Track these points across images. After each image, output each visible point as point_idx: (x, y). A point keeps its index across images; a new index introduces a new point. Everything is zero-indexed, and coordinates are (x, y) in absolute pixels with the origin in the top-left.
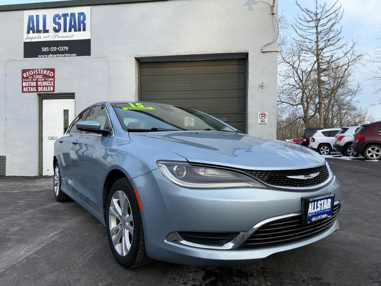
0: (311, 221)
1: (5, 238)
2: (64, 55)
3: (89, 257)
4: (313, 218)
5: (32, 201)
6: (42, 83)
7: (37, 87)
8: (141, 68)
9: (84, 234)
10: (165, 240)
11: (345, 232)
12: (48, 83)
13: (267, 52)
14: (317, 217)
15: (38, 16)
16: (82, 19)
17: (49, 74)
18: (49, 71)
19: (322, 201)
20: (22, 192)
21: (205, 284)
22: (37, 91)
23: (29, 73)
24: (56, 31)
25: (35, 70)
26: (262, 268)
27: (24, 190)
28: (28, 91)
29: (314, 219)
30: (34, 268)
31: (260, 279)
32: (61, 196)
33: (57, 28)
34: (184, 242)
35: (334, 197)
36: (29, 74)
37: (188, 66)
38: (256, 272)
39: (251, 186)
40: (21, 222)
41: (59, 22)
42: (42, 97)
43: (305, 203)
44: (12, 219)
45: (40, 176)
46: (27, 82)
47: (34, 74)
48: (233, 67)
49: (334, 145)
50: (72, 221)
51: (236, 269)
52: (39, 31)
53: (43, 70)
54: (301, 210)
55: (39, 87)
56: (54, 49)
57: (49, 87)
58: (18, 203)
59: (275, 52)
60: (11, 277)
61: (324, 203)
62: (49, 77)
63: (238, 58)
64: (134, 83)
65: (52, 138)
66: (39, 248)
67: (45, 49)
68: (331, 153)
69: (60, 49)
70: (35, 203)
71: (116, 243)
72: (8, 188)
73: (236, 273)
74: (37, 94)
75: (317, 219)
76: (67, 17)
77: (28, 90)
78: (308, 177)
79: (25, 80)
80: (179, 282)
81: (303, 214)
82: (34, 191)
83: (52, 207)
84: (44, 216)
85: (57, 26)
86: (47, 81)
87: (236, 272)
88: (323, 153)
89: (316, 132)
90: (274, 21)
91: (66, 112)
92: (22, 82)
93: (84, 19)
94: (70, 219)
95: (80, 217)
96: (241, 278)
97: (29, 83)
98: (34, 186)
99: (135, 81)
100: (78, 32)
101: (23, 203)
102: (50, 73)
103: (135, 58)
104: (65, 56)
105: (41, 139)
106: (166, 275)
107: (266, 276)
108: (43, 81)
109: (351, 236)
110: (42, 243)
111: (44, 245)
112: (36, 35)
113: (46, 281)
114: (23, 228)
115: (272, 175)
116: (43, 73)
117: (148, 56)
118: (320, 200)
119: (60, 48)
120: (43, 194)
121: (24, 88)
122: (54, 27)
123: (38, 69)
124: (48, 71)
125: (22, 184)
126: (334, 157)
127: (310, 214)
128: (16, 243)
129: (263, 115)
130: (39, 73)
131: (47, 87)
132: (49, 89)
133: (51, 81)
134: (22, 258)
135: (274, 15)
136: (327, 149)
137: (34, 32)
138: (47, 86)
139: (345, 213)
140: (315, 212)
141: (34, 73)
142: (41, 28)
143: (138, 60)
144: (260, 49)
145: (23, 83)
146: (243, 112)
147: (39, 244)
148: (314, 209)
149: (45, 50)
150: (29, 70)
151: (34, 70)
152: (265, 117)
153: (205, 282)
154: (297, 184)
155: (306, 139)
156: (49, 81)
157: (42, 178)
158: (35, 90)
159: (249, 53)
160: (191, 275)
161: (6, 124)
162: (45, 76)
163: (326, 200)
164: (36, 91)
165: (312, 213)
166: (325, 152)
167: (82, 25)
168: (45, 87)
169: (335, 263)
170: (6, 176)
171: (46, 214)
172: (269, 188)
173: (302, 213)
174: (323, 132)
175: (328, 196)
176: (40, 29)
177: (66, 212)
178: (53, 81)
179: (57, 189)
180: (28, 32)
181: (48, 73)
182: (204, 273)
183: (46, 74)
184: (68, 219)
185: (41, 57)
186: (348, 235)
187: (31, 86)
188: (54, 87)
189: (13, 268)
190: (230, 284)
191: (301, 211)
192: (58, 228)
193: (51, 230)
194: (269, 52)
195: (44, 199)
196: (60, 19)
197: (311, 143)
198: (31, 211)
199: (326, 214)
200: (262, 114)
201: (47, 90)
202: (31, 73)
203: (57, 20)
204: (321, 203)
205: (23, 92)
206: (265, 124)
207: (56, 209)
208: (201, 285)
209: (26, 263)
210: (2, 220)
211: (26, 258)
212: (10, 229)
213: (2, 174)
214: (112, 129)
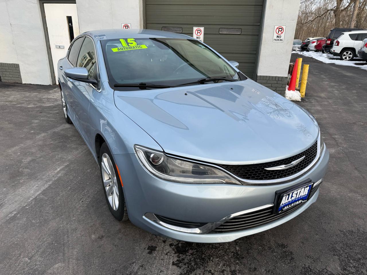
1: (19, 172)
3: (88, 202)
5: (45, 121)
9: (86, 170)
10: (144, 216)
14: (290, 205)
20: (37, 107)
27: (39, 104)
29: (286, 208)
30: (40, 211)
32: (69, 119)
39: (224, 182)
40: (33, 150)
42: (43, 0)
43: (279, 197)
44: (26, 146)
45: (54, 85)
49: (358, 51)
50: (78, 152)
54: (273, 202)
58: (33, 123)
60: (21, 222)
65: (60, 47)
66: (46, 186)
70: (47, 124)
72: (25, 100)
78: (289, 165)
82: (47, 106)
83: (62, 130)
84: (54, 143)
88: (344, 59)
89: (343, 34)
91: (69, 19)
94: (77, 149)
98: (48, 100)
101: (36, 123)
105: (49, 48)
110: (49, 180)
111: (50, 183)
113: (49, 229)
114: (34, 158)
120: (56, 110)
125: (38, 95)
128: (28, 179)
134: (31, 199)
136: (350, 54)
139: (339, 156)
147: (47, 181)
148: (288, 200)
152: (282, 31)
154: (275, 176)
155: (330, 41)
157: (56, 87)
161: (12, 31)
163: (303, 189)
165: (284, 204)
166: (348, 58)
169: (306, 227)
170: (24, 84)
171: (56, 140)
172: (243, 185)
173: (274, 204)
175: (306, 186)
177: (74, 139)
179: (65, 111)
184: (74, 148)
186: (332, 188)
189: (23, 211)
192: (65, 161)
193: (58, 163)
195: (56, 118)
197: (335, 46)
198: (43, 135)
199: (301, 200)
200: (279, 28)
204: (298, 192)
206: (281, 40)
207: (65, 133)
208: (178, 244)
209: (35, 204)
210: (17, 147)
211: (34, 199)
212: (23, 159)
213: (19, 82)
214: (99, 81)
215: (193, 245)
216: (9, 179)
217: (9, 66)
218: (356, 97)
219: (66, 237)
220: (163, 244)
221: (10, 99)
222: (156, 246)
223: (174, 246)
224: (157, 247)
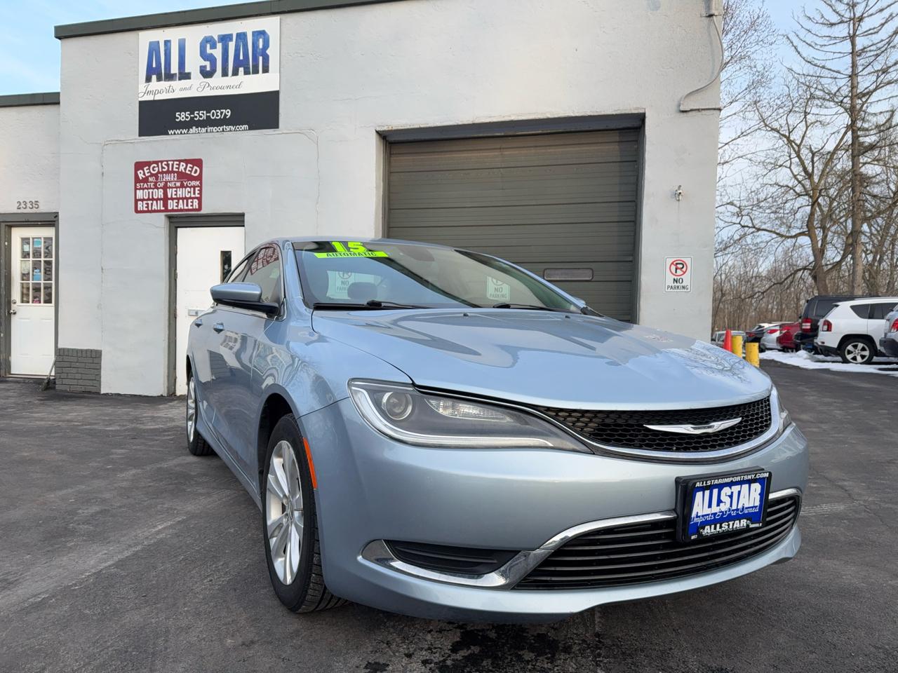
0: (700, 535)
1: (66, 529)
2: (221, 130)
3: (223, 581)
4: (706, 527)
5: (141, 450)
6: (176, 191)
7: (165, 199)
8: (390, 154)
9: (226, 529)
10: (359, 555)
11: (838, 563)
12: (189, 192)
13: (692, 110)
14: (718, 525)
15: (169, 41)
16: (261, 46)
17: (191, 171)
18: (191, 166)
19: (736, 489)
20: (125, 430)
21: (453, 660)
22: (166, 210)
23: (149, 169)
24: (207, 74)
25: (162, 162)
26: (597, 635)
27: (130, 426)
28: (146, 209)
29: (708, 531)
30: (106, 595)
31: (584, 660)
32: (198, 443)
33: (208, 69)
34: (398, 564)
35: (769, 478)
36: (150, 172)
37: (500, 149)
38: (580, 644)
39: (551, 445)
40: (107, 495)
41: (212, 54)
42: (178, 221)
43: (686, 491)
44: (90, 488)
45: (171, 396)
46: (146, 190)
47: (159, 172)
48: (609, 149)
49: (880, 341)
50: (211, 499)
51: (535, 634)
52: (170, 77)
53: (178, 163)
54: (674, 507)
55: (169, 201)
56: (202, 115)
57: (190, 201)
59: (712, 112)
60: (56, 612)
61: (739, 492)
62: (191, 178)
63: (620, 127)
64: (374, 191)
65: (197, 313)
66: (127, 554)
67: (182, 116)
68: (875, 359)
69: (213, 116)
70: (145, 456)
71: (278, 555)
72: (101, 419)
73: (532, 641)
74: (166, 216)
75: (718, 529)
76: (230, 43)
77: (147, 207)
78: (704, 428)
79: (142, 184)
80: (398, 651)
81: (678, 516)
82: (150, 429)
83: (179, 465)
84: (157, 485)
85: (207, 64)
86: (186, 188)
87: (534, 640)
88: (851, 360)
89: (837, 306)
90: (711, 34)
91: (226, 257)
92: (136, 189)
93: (266, 45)
94: (209, 495)
95: (228, 492)
96: (539, 655)
97: (149, 192)
98: (153, 419)
99: (375, 186)
100: (252, 76)
101: (121, 454)
102: (192, 168)
103: (377, 132)
104: (223, 131)
105: (172, 316)
106: (374, 633)
107: (599, 655)
108: (178, 187)
109: (849, 573)
110: (136, 545)
111: (139, 548)
112: (164, 84)
113: (122, 626)
114: (106, 508)
115: (608, 421)
116: (177, 170)
117: (406, 128)
118: (730, 485)
119: (213, 113)
120: (169, 435)
121: (139, 202)
122: (201, 67)
123: (167, 161)
124: (189, 165)
125: (132, 411)
126: (880, 369)
127: (697, 517)
128: (85, 541)
129: (679, 265)
130: (170, 169)
131: (185, 201)
132: (190, 204)
133: (194, 187)
134: (87, 574)
135: (711, 18)
136: (863, 349)
137: (159, 79)
138: (186, 198)
139: (857, 516)
140: (715, 514)
141: (160, 170)
142: (175, 69)
143: (384, 136)
144: (676, 103)
145: (138, 191)
146: (630, 258)
147: (130, 546)
148: (710, 506)
149: (183, 118)
150: (148, 164)
151: (160, 164)
152: (684, 269)
153: (454, 656)
154: (672, 445)
155: (809, 324)
156: (190, 187)
157: (175, 400)
158: (160, 206)
159: (647, 115)
160: (429, 637)
161: (102, 281)
162: (182, 176)
163: (745, 487)
164: (163, 209)
165: (703, 516)
166: (859, 359)
167: (261, 58)
168: (181, 201)
170: (104, 394)
171: (162, 481)
172: (593, 452)
173: (677, 514)
174: (853, 307)
175: (750, 477)
176: (172, 72)
177: (203, 479)
178: (198, 186)
179: (191, 426)
180: (148, 79)
181: (188, 168)
182: (459, 634)
183: (183, 171)
184: (201, 494)
185: (175, 134)
186: (843, 571)
187: (153, 199)
188: (200, 199)
189: (65, 593)
190: (509, 666)
191: (675, 510)
192: (177, 514)
193: (162, 516)
194: (698, 110)
195: (167, 448)
196: (214, 46)
197: (822, 332)
198: (134, 471)
199: (745, 520)
200: (677, 264)
201: (186, 208)
202: (154, 170)
203: (209, 51)
204: (732, 493)
205: (137, 211)
206: (683, 287)
207: (184, 470)
208: (444, 661)
209: (94, 584)
210: (70, 490)
211: (95, 573)
212: (80, 509)
213: (93, 390)
214: (283, 303)
215: (482, 664)
216: (41, 541)
217: (80, 354)
218: (888, 421)
219: (161, 641)
220: (405, 660)
221: (68, 417)
222: (388, 663)
223: (433, 665)
224: (388, 665)
